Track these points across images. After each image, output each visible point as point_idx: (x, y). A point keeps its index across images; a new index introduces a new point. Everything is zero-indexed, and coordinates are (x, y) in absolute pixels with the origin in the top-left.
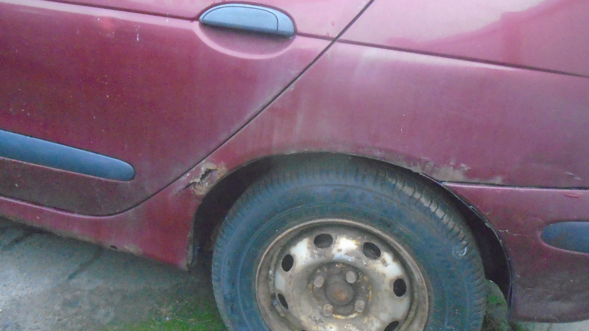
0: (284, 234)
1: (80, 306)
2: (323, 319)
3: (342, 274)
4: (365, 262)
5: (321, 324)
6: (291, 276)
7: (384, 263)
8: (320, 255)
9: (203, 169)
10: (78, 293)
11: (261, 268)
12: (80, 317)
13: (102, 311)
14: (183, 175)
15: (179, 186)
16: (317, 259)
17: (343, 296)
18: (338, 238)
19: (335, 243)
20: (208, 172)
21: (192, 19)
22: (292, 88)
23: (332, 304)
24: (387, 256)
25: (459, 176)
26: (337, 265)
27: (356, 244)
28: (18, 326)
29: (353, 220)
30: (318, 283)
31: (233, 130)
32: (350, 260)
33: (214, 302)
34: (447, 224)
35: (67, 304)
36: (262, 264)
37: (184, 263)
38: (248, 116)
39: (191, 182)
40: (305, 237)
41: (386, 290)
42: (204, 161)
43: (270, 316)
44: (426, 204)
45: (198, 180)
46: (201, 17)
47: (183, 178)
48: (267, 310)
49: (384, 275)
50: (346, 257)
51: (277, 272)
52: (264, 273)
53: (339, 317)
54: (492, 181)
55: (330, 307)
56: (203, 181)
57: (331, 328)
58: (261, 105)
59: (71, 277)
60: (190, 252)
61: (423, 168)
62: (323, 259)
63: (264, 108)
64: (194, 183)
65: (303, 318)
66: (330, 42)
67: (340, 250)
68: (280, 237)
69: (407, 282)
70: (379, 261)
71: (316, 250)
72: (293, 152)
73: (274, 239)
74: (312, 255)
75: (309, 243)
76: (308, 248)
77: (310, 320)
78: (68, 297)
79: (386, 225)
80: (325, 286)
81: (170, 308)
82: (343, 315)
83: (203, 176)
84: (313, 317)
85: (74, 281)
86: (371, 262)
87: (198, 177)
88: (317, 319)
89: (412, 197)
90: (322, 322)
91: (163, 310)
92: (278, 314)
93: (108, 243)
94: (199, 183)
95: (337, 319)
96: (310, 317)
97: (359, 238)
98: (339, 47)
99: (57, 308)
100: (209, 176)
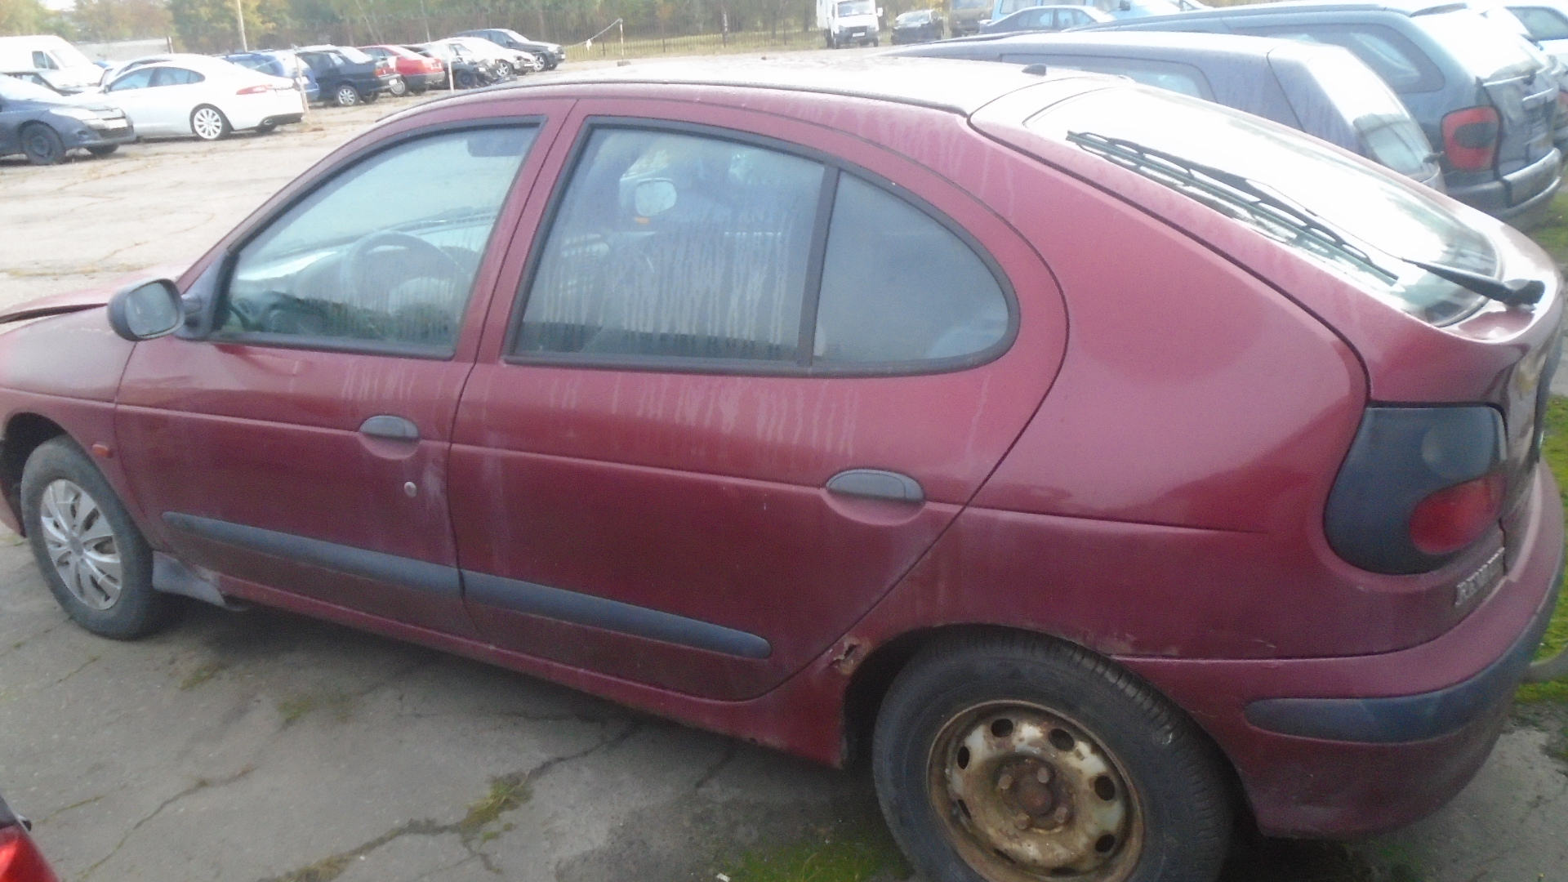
0: (952, 720)
1: (714, 823)
2: (1018, 834)
3: (1034, 771)
4: (1053, 754)
5: (1016, 840)
6: (968, 776)
7: (1079, 755)
8: (999, 746)
9: (846, 645)
10: (709, 806)
11: (931, 765)
12: (714, 836)
13: (741, 830)
14: (823, 653)
15: (822, 664)
16: (996, 752)
17: (1039, 802)
18: (1020, 724)
19: (1016, 730)
20: (852, 648)
21: (819, 486)
22: (929, 556)
23: (1028, 813)
24: (1083, 747)
25: (1125, 647)
26: (1026, 760)
27: (1041, 732)
28: (644, 843)
29: (1031, 701)
30: (1004, 784)
31: (874, 600)
32: (1036, 752)
33: (880, 814)
34: (1142, 704)
35: (698, 819)
36: (932, 760)
37: (837, 761)
38: (887, 587)
39: (835, 659)
40: (982, 724)
41: (1086, 792)
42: (846, 635)
43: (952, 831)
44: (1113, 680)
45: (842, 657)
46: (828, 484)
47: (826, 655)
48: (946, 821)
49: (1080, 771)
50: (1030, 749)
51: (954, 772)
52: (936, 770)
53: (1041, 831)
54: (1166, 653)
55: (1024, 817)
56: (849, 658)
57: (1029, 846)
58: (898, 575)
59: (699, 785)
60: (844, 746)
61: (1084, 639)
62: (1002, 752)
63: (901, 578)
64: (838, 661)
65: (991, 831)
66: (961, 507)
67: (1021, 740)
68: (948, 724)
69: (1115, 781)
70: (1071, 753)
71: (994, 739)
72: (940, 624)
73: (941, 727)
74: (990, 747)
75: (986, 731)
76: (984, 737)
77: (1000, 834)
78: (698, 810)
79: (1070, 707)
80: (1015, 787)
81: (831, 828)
82: (1046, 828)
83: (847, 654)
84: (1004, 830)
85: (702, 790)
86: (1061, 754)
87: (841, 654)
88: (1011, 833)
89: (1093, 671)
90: (1017, 837)
91: (822, 831)
92: (964, 829)
93: (747, 735)
94: (844, 661)
95: (1038, 834)
96: (1001, 830)
97: (1046, 723)
98: (970, 511)
99: (687, 824)
100: (853, 653)
